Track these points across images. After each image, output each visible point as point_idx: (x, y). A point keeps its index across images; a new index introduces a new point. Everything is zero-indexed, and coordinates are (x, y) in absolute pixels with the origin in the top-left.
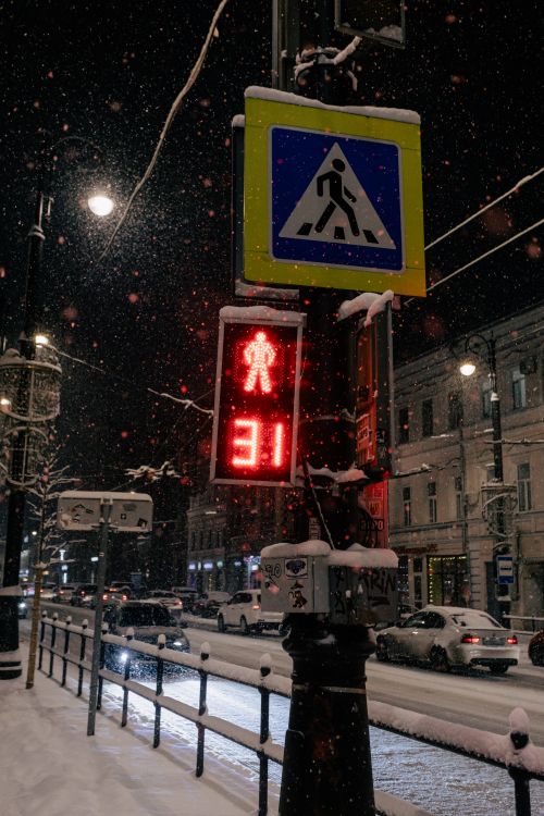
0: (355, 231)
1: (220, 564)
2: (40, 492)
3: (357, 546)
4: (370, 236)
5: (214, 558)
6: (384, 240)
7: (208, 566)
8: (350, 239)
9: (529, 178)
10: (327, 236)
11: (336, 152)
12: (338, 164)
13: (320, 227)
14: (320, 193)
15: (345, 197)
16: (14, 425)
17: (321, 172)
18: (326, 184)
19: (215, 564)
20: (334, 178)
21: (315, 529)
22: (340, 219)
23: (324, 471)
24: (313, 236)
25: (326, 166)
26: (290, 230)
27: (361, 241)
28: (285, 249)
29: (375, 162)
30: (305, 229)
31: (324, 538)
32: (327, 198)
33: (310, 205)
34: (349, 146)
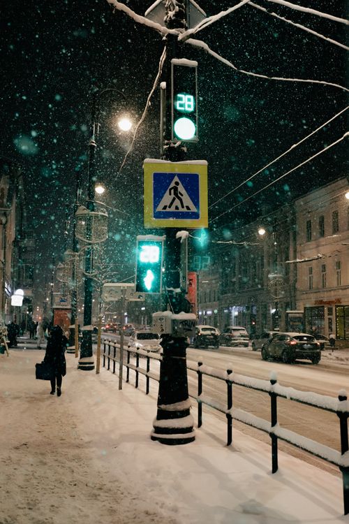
0: (183, 207)
1: (216, 311)
2: (98, 279)
3: (183, 313)
4: (188, 208)
5: (212, 308)
6: (193, 209)
7: (209, 312)
8: (181, 210)
9: (295, 146)
10: (173, 209)
11: (176, 179)
12: (177, 183)
13: (170, 207)
14: (170, 194)
15: (179, 195)
16: (85, 245)
17: (170, 187)
18: (172, 191)
19: (213, 312)
20: (175, 189)
21: (169, 308)
22: (177, 202)
23: (171, 289)
24: (168, 210)
25: (173, 185)
26: (160, 208)
27: (185, 210)
28: (158, 215)
29: (190, 182)
30: (165, 207)
31: (171, 310)
32: (173, 196)
33: (167, 198)
34: (181, 176)
